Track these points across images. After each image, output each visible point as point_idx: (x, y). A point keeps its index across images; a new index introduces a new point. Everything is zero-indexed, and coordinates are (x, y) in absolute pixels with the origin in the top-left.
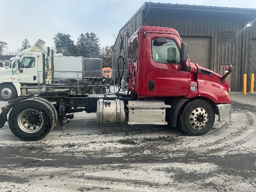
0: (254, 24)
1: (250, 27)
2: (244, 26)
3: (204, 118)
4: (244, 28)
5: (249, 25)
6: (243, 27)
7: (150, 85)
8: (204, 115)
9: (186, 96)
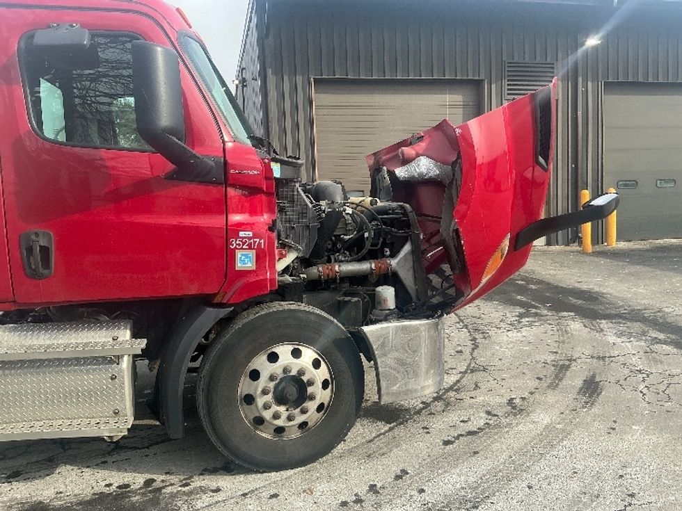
0: (607, 38)
1: (595, 48)
2: (577, 44)
3: (310, 390)
4: (580, 51)
5: (592, 41)
6: (577, 50)
7: (30, 250)
8: (304, 374)
9: (215, 295)
